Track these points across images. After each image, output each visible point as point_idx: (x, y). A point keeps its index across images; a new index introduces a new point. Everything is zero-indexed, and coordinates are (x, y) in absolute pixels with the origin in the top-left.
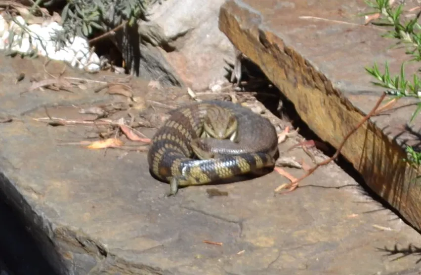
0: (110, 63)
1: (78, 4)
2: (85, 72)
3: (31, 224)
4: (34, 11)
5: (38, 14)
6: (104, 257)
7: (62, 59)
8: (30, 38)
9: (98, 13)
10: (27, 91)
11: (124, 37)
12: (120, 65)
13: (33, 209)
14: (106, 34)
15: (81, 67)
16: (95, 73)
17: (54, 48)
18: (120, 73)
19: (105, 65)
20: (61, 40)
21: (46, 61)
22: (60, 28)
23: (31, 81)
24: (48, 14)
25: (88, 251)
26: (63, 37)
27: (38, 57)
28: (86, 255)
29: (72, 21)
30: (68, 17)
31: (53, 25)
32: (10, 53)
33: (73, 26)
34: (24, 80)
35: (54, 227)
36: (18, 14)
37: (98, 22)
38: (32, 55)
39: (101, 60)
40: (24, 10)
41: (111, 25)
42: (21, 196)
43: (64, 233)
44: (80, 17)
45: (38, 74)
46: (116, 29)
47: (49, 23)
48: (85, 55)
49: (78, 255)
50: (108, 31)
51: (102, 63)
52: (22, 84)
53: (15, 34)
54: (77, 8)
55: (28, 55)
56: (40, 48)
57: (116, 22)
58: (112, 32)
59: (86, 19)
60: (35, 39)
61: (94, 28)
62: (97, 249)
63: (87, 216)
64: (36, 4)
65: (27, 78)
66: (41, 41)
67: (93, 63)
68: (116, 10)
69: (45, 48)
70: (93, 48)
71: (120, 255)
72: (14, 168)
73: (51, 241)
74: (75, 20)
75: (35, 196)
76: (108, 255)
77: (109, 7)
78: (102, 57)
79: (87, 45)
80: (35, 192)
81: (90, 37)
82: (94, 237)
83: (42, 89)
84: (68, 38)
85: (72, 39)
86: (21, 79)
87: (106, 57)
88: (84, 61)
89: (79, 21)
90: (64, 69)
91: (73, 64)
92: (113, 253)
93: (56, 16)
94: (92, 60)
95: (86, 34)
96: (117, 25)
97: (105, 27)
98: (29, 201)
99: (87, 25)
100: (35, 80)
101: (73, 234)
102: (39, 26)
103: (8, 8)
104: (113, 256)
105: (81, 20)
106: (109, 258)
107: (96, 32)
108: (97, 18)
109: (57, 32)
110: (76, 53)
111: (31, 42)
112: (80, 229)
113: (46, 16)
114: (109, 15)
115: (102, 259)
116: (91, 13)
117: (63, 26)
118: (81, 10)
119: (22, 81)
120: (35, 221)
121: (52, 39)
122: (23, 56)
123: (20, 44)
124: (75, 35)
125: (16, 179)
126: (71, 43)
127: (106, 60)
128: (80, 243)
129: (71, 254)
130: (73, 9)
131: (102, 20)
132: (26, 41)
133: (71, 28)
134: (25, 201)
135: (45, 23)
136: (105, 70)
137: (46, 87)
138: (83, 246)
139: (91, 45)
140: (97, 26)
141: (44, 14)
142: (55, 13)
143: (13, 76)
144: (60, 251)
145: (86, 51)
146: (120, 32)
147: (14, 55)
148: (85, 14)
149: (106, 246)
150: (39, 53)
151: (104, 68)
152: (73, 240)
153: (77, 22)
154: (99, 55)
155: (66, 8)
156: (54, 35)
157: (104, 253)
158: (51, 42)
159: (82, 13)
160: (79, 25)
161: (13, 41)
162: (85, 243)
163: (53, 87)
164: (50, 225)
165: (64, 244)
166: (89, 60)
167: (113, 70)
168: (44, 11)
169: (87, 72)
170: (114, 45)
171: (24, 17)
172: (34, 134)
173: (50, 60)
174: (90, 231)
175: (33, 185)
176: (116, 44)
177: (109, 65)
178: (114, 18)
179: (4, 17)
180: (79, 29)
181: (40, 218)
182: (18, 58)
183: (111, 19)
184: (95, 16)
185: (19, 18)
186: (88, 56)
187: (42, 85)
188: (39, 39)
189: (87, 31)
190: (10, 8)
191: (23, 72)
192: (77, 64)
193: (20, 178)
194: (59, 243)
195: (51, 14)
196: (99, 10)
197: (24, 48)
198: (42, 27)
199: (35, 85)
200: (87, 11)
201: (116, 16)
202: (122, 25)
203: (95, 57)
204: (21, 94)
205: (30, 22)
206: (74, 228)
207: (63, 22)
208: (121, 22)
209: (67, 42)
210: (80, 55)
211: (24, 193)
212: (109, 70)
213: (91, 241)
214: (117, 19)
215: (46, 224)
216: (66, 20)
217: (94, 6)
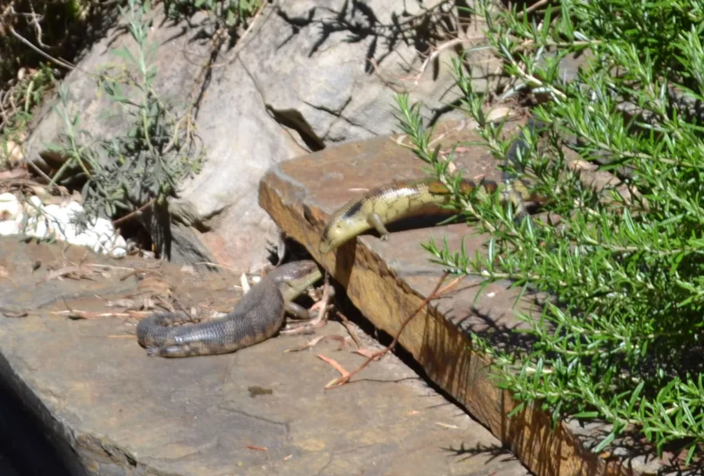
0: (138, 246)
1: (100, 181)
2: (109, 258)
3: (51, 431)
4: (51, 190)
5: (56, 193)
6: (133, 466)
7: (84, 244)
8: (47, 221)
9: (122, 191)
10: (44, 281)
11: (153, 217)
12: (149, 249)
13: (52, 415)
14: (131, 214)
15: (105, 252)
16: (120, 258)
17: (74, 231)
18: (149, 258)
19: (132, 249)
20: (81, 223)
21: (65, 246)
22: (80, 209)
23: (48, 270)
24: (67, 193)
25: (115, 461)
26: (84, 219)
27: (55, 242)
28: (113, 465)
29: (93, 200)
30: (89, 196)
31: (73, 205)
32: (24, 238)
33: (94, 205)
34: (40, 269)
35: (77, 434)
36: (34, 193)
37: (124, 201)
38: (48, 240)
39: (127, 243)
40: (40, 189)
41: (138, 204)
42: (39, 401)
43: (88, 441)
44: (102, 195)
45: (56, 262)
46: (143, 208)
47: (68, 203)
48: (109, 238)
49: (104, 466)
50: (135, 210)
51: (129, 247)
52: (38, 273)
53: (29, 217)
54: (99, 186)
55: (44, 240)
56: (58, 232)
57: (143, 200)
58: (139, 212)
59: (109, 197)
60: (53, 221)
61: (118, 208)
62: (126, 458)
63: (113, 421)
64: (52, 181)
65: (43, 266)
66: (59, 224)
67: (118, 247)
68: (142, 187)
69: (63, 232)
70: (119, 230)
71: (152, 465)
72: (30, 369)
73: (73, 450)
74: (97, 199)
75: (54, 400)
76: (138, 465)
77: (135, 184)
78: (128, 240)
79: (111, 227)
80: (55, 396)
81: (114, 218)
82: (122, 444)
83: (60, 278)
84: (89, 220)
85: (93, 221)
86: (37, 267)
87: (134, 240)
88: (108, 245)
89: (101, 200)
90: (85, 255)
91: (96, 249)
92: (143, 462)
93: (77, 195)
94: (117, 243)
95: (110, 214)
96: (145, 203)
97: (131, 207)
98: (48, 406)
99: (110, 205)
100: (52, 268)
101: (98, 442)
102: (57, 206)
103: (21, 187)
104: (143, 465)
105: (103, 199)
106: (139, 469)
107: (120, 212)
108: (121, 196)
109: (76, 213)
110: (99, 236)
111: (47, 225)
112: (106, 437)
113: (65, 195)
114: (135, 192)
115: (131, 469)
116: (114, 191)
117: (83, 205)
118: (103, 187)
119: (38, 270)
120: (55, 428)
121: (72, 222)
122: (39, 241)
123: (35, 228)
124: (97, 216)
125: (33, 382)
126: (93, 225)
127: (134, 243)
128: (106, 451)
129: (97, 465)
130: (94, 187)
131: (127, 198)
132: (41, 225)
133: (93, 208)
134: (43, 406)
135: (64, 203)
136: (133, 254)
137: (66, 276)
138: (110, 455)
139: (116, 226)
140: (122, 205)
141: (62, 193)
142: (75, 191)
143: (29, 264)
144: (84, 461)
145: (110, 233)
146: (147, 212)
147: (28, 240)
148: (108, 192)
149: (135, 455)
150: (57, 238)
151: (131, 252)
152: (98, 448)
153: (98, 202)
154: (126, 238)
155: (86, 186)
156: (73, 217)
157: (133, 463)
158: (70, 225)
159: (105, 191)
160: (102, 205)
161: (27, 225)
162: (111, 451)
163: (73, 276)
164: (73, 433)
165: (88, 454)
166: (114, 243)
167: (142, 255)
168: (63, 189)
169: (111, 257)
170: (141, 226)
171: (40, 196)
172: (53, 330)
173: (70, 245)
174: (116, 439)
175: (53, 388)
176: (144, 224)
177: (137, 249)
178: (140, 196)
179: (18, 198)
180: (101, 210)
181: (61, 425)
182: (33, 243)
183: (137, 197)
184: (120, 193)
185: (34, 199)
186: (113, 239)
187: (61, 273)
188: (57, 222)
189: (111, 211)
190: (25, 187)
191: (39, 260)
192: (101, 250)
193: (37, 380)
194: (82, 452)
195: (71, 193)
196: (124, 187)
197: (40, 232)
198: (60, 207)
199: (53, 274)
200: (110, 189)
201: (143, 194)
202: (150, 203)
203: (121, 240)
204: (37, 284)
205: (46, 202)
206: (99, 435)
207: (83, 202)
208: (149, 200)
209: (88, 224)
210: (104, 238)
211: (42, 397)
212: (137, 255)
213: (118, 449)
214: (145, 197)
215: (67, 432)
216: (86, 200)
217: (118, 183)
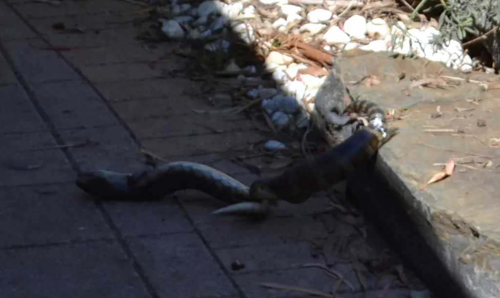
0: (481, 64)
1: (454, 11)
2: (459, 72)
3: (412, 208)
4: (413, 17)
5: (416, 19)
6: (476, 238)
7: (439, 60)
8: (410, 42)
9: (471, 19)
10: (407, 89)
11: (495, 41)
12: (490, 66)
13: (413, 195)
14: (478, 38)
15: (455, 67)
16: (468, 73)
17: (432, 51)
18: (490, 73)
19: (477, 66)
20: (438, 43)
21: (426, 62)
22: (437, 33)
23: (412, 80)
24: (426, 20)
25: (463, 233)
26: (440, 41)
27: (417, 58)
28: (460, 236)
29: (448, 26)
30: (445, 23)
31: (430, 30)
32: (392, 54)
33: (449, 31)
35: (432, 211)
36: (399, 19)
37: (472, 27)
38: (412, 56)
39: (473, 61)
40: (404, 16)
41: (483, 31)
42: (402, 183)
43: (441, 217)
44: (456, 22)
45: (418, 74)
46: (487, 33)
47: (426, 28)
48: (459, 57)
49: (453, 236)
50: (480, 35)
51: (474, 64)
52: (403, 82)
53: (396, 37)
54: (453, 15)
55: (408, 56)
56: (419, 50)
57: (487, 27)
58: (484, 37)
59: (461, 24)
60: (415, 42)
61: (468, 33)
62: (470, 231)
63: (461, 201)
64: (415, 11)
65: (407, 77)
66: (420, 44)
67: (465, 64)
68: (487, 17)
69: (423, 50)
70: (467, 50)
71: (491, 237)
72: (396, 158)
73: (429, 223)
74: (451, 25)
75: (414, 183)
76: (480, 236)
77: (481, 14)
78: (474, 59)
79: (460, 48)
80: (415, 179)
81: (463, 41)
82: (468, 220)
83: (421, 87)
84: (444, 41)
85: (447, 43)
86: (402, 77)
87: (478, 59)
88: (458, 62)
89: (454, 26)
90: (441, 70)
91: (448, 65)
92: (485, 234)
93: (433, 21)
94: (465, 61)
95: (461, 38)
96: (488, 30)
97: (477, 32)
98: (410, 187)
99: (462, 30)
100: (415, 79)
101: (449, 217)
102: (418, 30)
103: (389, 14)
104: (485, 237)
105: (456, 25)
106: (481, 239)
107: (470, 36)
108: (470, 24)
109: (434, 36)
110: (451, 55)
111: (411, 45)
112: (455, 213)
113: (424, 22)
114: (481, 21)
115: (474, 240)
116: (465, 20)
117: (440, 30)
118: (456, 16)
119: (403, 80)
120: (415, 205)
121: (430, 42)
122: (404, 57)
123: (402, 46)
124: (450, 39)
125: (398, 168)
126: (447, 46)
127: (478, 62)
128: (455, 225)
129: (447, 235)
130: (449, 15)
131: (475, 26)
132: (406, 44)
133: (447, 33)
134: (405, 187)
135: (423, 28)
136: (478, 70)
137: (425, 85)
138: (458, 228)
139: (464, 48)
140: (471, 31)
141: (422, 20)
142: (432, 19)
143: (396, 75)
144: (438, 232)
145: (460, 53)
146: (491, 37)
147: (396, 56)
148: (460, 20)
149: (478, 228)
150: (418, 55)
151: (475, 68)
152: (449, 222)
153: (452, 27)
154: (472, 57)
155: (443, 14)
156: (431, 39)
157: (477, 235)
158: (429, 45)
159: (457, 19)
160: (454, 30)
161: (395, 43)
162: (459, 225)
163: (431, 86)
164: (429, 209)
165: (442, 227)
166: (462, 61)
167: (484, 71)
168: (422, 17)
169: (461, 72)
170: (484, 48)
171: (405, 22)
172: (414, 127)
173: (430, 62)
174: (463, 215)
175: (413, 173)
176: (487, 47)
177: (480, 66)
178: (486, 24)
179: (387, 22)
180: (454, 34)
181: (419, 203)
182: (399, 59)
183: (483, 25)
184: (469, 21)
185: (400, 23)
186: (462, 57)
187: (421, 83)
188: (418, 42)
189: (462, 35)
190: (392, 14)
191: (404, 71)
192: (452, 65)
193: (402, 167)
194: (436, 225)
195: (429, 20)
196: (472, 17)
197: (405, 50)
198: (420, 31)
199: (415, 84)
200: (462, 17)
201: (488, 22)
202: (493, 30)
203: (468, 59)
204: (402, 91)
205: (410, 27)
206: (450, 212)
207: (440, 27)
208: (492, 28)
209: (443, 45)
210: (455, 57)
211: (405, 180)
212: (480, 71)
213: (465, 224)
214: (489, 25)
215: (424, 208)
216: (442, 26)
217: (468, 13)
